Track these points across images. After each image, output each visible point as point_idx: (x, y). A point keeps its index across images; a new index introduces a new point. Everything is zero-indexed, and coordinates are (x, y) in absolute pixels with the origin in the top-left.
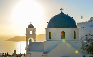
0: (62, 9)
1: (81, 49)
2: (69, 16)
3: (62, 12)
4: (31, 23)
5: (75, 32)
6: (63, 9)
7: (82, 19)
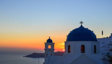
0: (81, 23)
1: (103, 60)
2: (89, 30)
3: (81, 25)
4: (50, 37)
5: (95, 46)
6: (83, 23)
7: (102, 34)
